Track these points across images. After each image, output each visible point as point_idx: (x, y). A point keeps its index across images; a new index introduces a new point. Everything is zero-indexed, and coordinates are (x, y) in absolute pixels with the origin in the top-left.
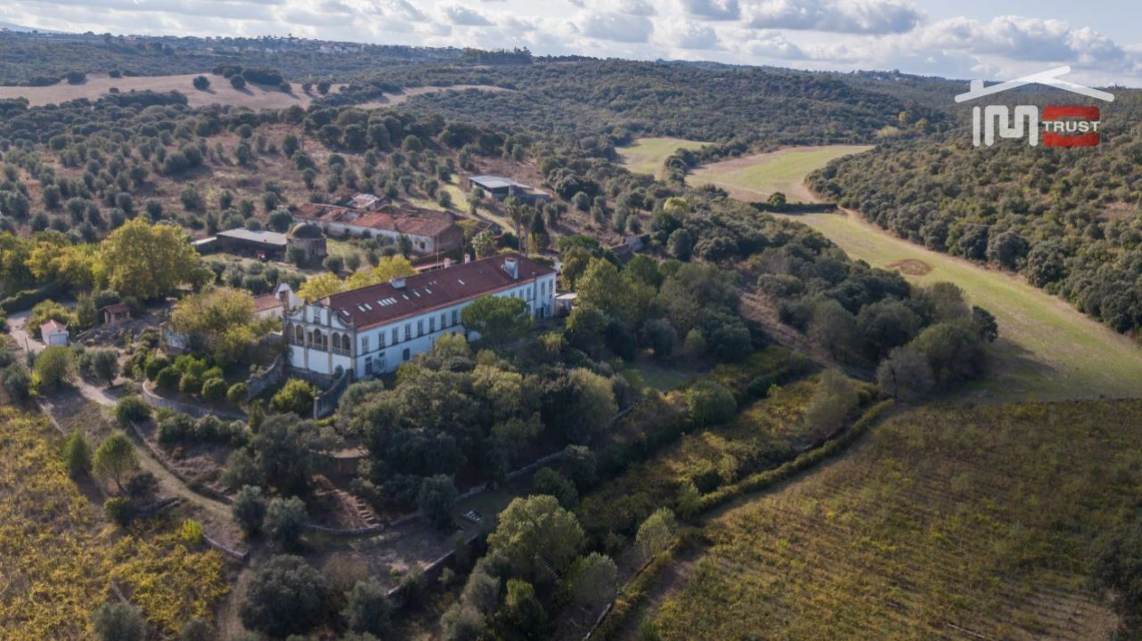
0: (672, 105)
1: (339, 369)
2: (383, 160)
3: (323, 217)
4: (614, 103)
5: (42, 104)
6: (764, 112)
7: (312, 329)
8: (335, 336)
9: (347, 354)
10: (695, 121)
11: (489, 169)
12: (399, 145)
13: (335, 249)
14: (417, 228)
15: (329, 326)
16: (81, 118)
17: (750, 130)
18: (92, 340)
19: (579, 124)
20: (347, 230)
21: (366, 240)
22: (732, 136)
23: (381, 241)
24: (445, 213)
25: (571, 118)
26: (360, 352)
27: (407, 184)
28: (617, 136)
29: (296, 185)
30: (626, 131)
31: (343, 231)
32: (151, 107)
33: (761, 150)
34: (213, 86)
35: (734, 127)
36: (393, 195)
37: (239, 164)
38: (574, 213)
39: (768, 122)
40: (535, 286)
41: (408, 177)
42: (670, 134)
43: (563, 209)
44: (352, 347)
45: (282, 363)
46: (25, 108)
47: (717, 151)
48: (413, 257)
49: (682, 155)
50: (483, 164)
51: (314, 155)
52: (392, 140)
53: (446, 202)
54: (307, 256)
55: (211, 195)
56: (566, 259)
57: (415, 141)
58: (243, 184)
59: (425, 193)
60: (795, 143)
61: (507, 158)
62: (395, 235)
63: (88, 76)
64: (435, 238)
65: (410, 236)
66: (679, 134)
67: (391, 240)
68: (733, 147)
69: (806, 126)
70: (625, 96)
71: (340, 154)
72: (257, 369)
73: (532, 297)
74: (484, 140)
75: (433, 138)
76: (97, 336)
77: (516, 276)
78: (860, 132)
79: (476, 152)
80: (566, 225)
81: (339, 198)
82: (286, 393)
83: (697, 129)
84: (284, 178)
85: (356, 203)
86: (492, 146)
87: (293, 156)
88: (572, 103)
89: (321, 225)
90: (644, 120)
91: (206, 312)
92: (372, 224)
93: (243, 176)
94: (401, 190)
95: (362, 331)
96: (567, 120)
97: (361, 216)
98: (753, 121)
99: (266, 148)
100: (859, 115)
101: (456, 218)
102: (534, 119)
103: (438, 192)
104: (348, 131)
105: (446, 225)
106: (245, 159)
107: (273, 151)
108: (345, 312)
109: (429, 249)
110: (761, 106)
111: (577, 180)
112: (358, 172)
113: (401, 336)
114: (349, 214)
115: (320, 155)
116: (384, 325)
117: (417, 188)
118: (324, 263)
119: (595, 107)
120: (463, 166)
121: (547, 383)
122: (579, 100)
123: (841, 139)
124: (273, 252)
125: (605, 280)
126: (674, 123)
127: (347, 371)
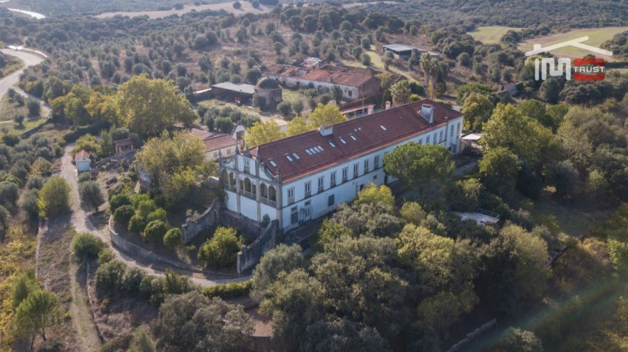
0: (498, 7)
1: (266, 218)
2: (327, 36)
3: (282, 74)
4: (463, 8)
5: (155, 18)
6: (558, 9)
7: (243, 177)
8: (263, 186)
9: (274, 206)
10: (514, 15)
11: (395, 41)
12: (338, 28)
13: (289, 97)
14: (347, 80)
15: (257, 176)
16: (171, 23)
17: (551, 20)
18: (104, 167)
19: (443, 19)
20: (298, 83)
21: (309, 90)
22: (539, 23)
23: (321, 90)
24: (367, 69)
25: (438, 16)
26: (285, 203)
27: (342, 51)
28: (467, 25)
29: (270, 53)
30: (472, 22)
31: (295, 84)
32: (207, 17)
33: (560, 31)
34: (243, 7)
35: (539, 19)
36: (331, 58)
37: (238, 42)
38: (459, 69)
39: (561, 15)
40: (447, 129)
41: (342, 46)
42: (498, 24)
43: (453, 65)
44: (277, 198)
45: (218, 206)
46: (146, 21)
47: (532, 32)
48: (343, 103)
49: (512, 34)
50: (391, 38)
51: (284, 35)
52: (333, 26)
53: (367, 62)
54: (268, 102)
55: (217, 61)
56: (466, 104)
57: (348, 24)
58: (238, 53)
59: (353, 56)
60: (580, 27)
61: (407, 34)
62: (330, 85)
63: (185, 6)
64: (360, 88)
65: (341, 86)
66: (504, 23)
67: (327, 90)
68: (542, 29)
69: (587, 17)
70: (470, 3)
71: (301, 34)
72: (193, 213)
73: (443, 139)
74: (391, 24)
75: (359, 24)
76: (108, 163)
77: (431, 121)
78: (623, 19)
79: (387, 31)
80: (454, 76)
81: (295, 61)
82: (213, 244)
83: (515, 21)
84: (264, 49)
85: (306, 63)
86: (396, 27)
87: (270, 35)
88: (438, 9)
89: (281, 79)
90: (481, 16)
91: (163, 153)
92: (314, 79)
93: (240, 49)
94: (337, 55)
95: (287, 183)
96: (435, 18)
97: (308, 72)
98: (552, 14)
99: (256, 32)
100: (622, 8)
101: (374, 72)
102: (416, 18)
103: (362, 56)
104: (306, 19)
105: (368, 77)
106: (242, 38)
107: (260, 34)
108: (272, 163)
109: (355, 96)
110: (556, 5)
111: (459, 44)
112: (310, 45)
113: (327, 184)
114: (300, 71)
115: (287, 34)
116: (311, 175)
117: (348, 53)
118: (278, 107)
119: (452, 10)
120: (378, 39)
121: (479, 245)
122: (442, 7)
123: (611, 23)
124: (245, 99)
125: (511, 123)
126: (501, 18)
127: (273, 221)
